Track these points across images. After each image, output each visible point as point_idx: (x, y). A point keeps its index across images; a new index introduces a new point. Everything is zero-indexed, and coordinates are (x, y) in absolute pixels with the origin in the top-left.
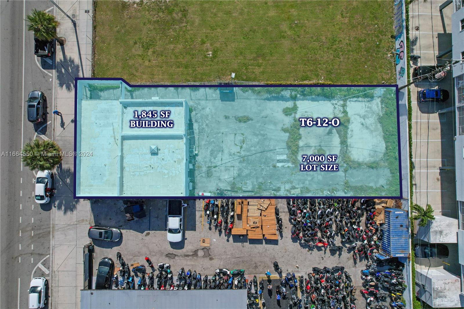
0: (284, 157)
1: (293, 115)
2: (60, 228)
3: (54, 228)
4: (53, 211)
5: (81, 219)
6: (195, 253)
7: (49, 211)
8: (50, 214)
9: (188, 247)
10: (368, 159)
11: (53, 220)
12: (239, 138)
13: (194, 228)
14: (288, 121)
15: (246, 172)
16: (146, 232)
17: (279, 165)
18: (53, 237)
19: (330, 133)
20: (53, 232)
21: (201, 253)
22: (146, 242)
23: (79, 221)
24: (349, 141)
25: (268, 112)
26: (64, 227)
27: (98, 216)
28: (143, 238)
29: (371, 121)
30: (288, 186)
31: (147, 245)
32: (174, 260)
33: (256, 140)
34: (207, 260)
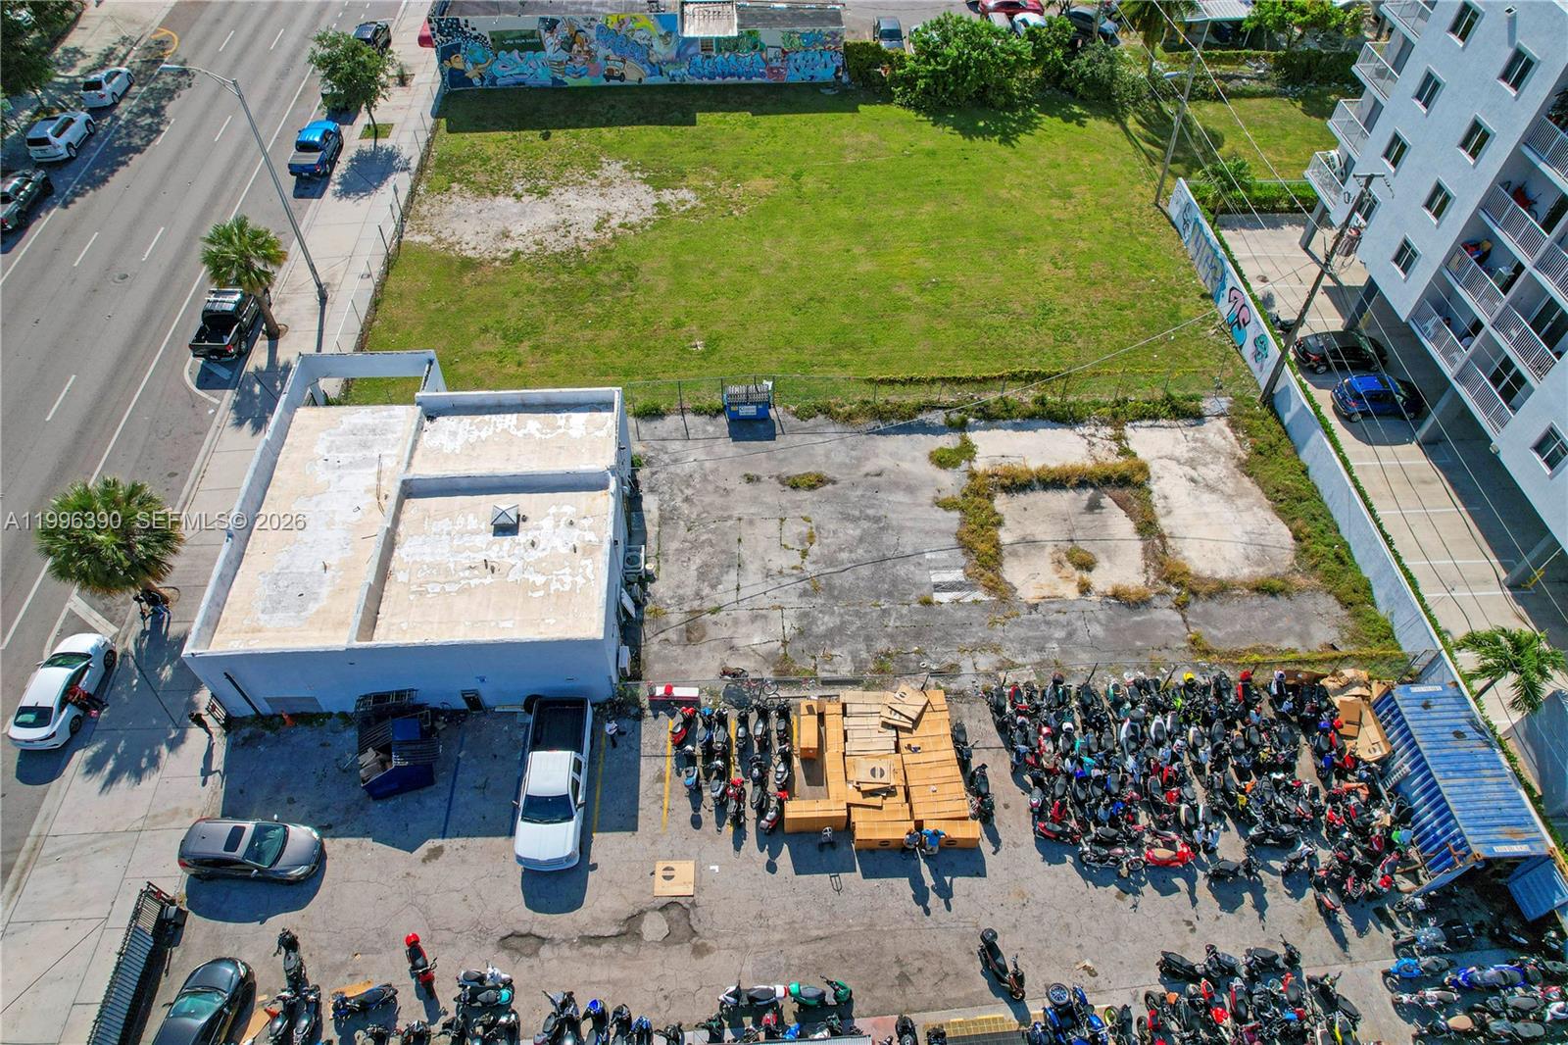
0: (957, 575)
1: (964, 465)
2: (64, 851)
3: (37, 851)
4: (59, 787)
5: (171, 805)
6: (630, 928)
7: (44, 786)
8: (45, 795)
9: (602, 902)
10: (1246, 571)
11: (46, 819)
12: (795, 529)
13: (628, 822)
14: (951, 481)
15: (825, 622)
16: (430, 844)
17: (944, 597)
18: (16, 889)
19: (1093, 506)
20: (23, 871)
21: (654, 927)
22: (421, 886)
23: (155, 816)
24: (1165, 523)
25: (884, 462)
26: (81, 846)
27: (241, 792)
28: (413, 871)
29: (1216, 471)
30: (985, 662)
31: (421, 900)
32: (534, 961)
33: (853, 531)
34: (679, 958)
